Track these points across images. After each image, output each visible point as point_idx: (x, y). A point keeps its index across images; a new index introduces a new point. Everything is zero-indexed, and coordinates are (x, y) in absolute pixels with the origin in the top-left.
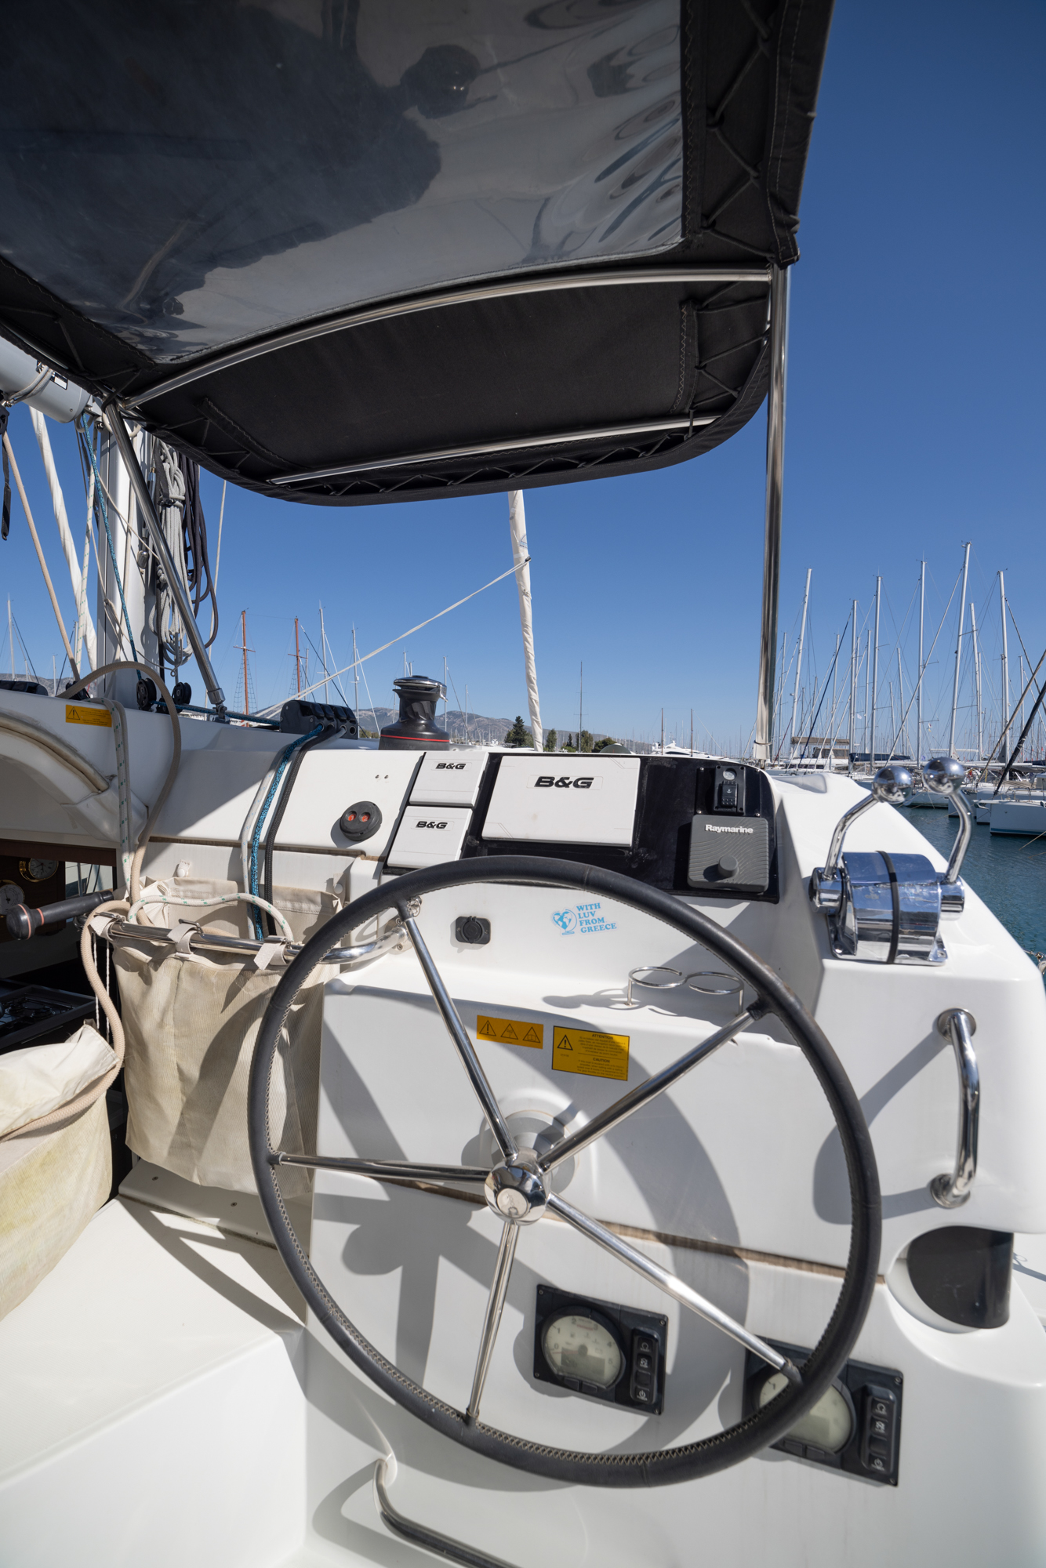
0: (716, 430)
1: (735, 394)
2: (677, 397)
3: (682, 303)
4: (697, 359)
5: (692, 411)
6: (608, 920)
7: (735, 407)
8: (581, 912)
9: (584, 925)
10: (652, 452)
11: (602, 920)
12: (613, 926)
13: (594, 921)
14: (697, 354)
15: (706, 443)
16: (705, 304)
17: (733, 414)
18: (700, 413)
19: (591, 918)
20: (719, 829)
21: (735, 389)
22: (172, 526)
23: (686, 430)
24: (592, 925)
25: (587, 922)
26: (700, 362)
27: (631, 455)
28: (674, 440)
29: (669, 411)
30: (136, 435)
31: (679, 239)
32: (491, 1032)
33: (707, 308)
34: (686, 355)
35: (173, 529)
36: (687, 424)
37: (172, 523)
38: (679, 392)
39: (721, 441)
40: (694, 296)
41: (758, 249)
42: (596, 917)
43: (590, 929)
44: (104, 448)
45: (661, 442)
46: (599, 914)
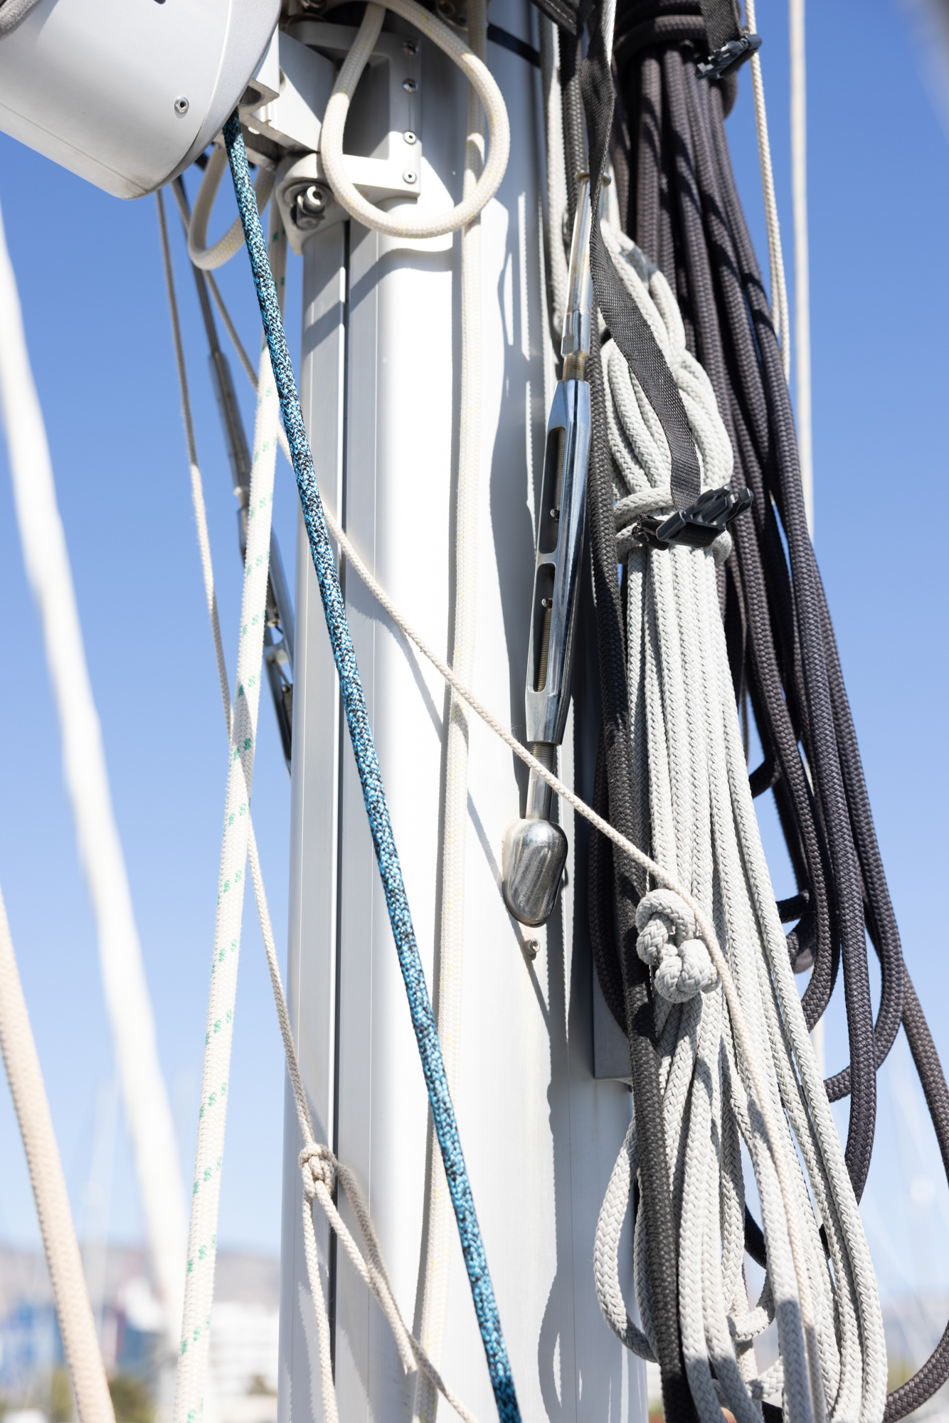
22: (693, 655)
30: (475, 221)
35: (694, 670)
37: (691, 639)
44: (318, 310)
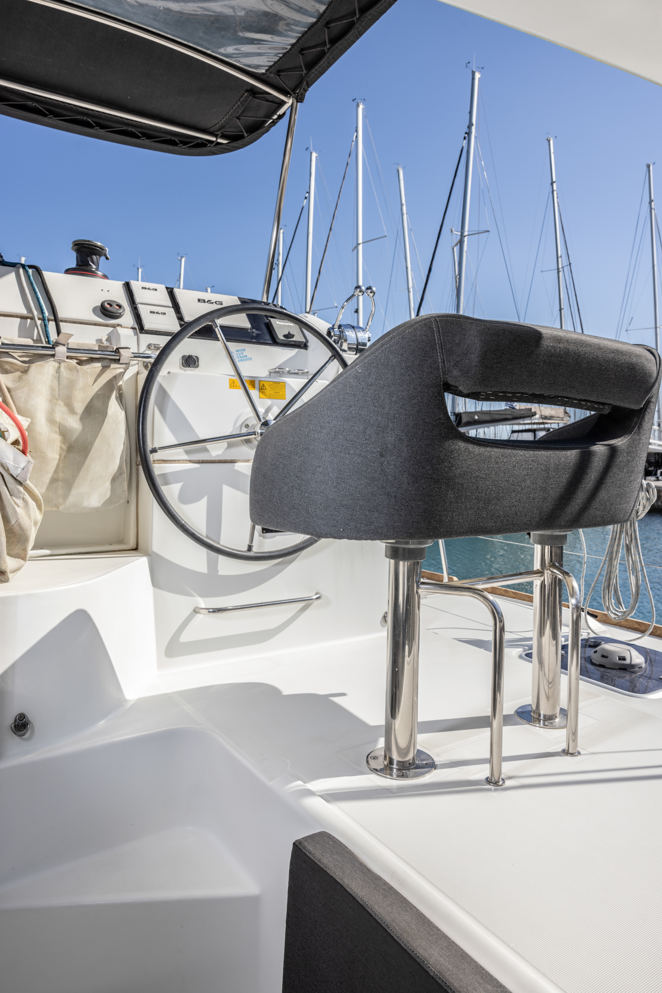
0: (226, 147)
1: (246, 135)
2: (216, 125)
3: (247, 91)
4: (239, 114)
5: (221, 134)
6: (249, 356)
7: (242, 141)
8: (238, 353)
9: (239, 358)
10: (188, 146)
11: (246, 356)
12: (251, 359)
13: (243, 357)
14: (240, 112)
15: (216, 151)
16: (256, 96)
17: (238, 143)
18: (224, 137)
19: (242, 355)
20: (282, 324)
21: (247, 133)
23: (211, 142)
24: (243, 359)
25: (240, 357)
26: (239, 116)
27: (173, 143)
28: (203, 144)
29: (207, 129)
31: (264, 71)
32: (235, 385)
33: (255, 98)
34: (234, 110)
36: (214, 139)
38: (219, 123)
39: (224, 153)
40: (253, 91)
41: (288, 88)
42: (244, 355)
43: (242, 360)
45: (195, 143)
46: (245, 353)
